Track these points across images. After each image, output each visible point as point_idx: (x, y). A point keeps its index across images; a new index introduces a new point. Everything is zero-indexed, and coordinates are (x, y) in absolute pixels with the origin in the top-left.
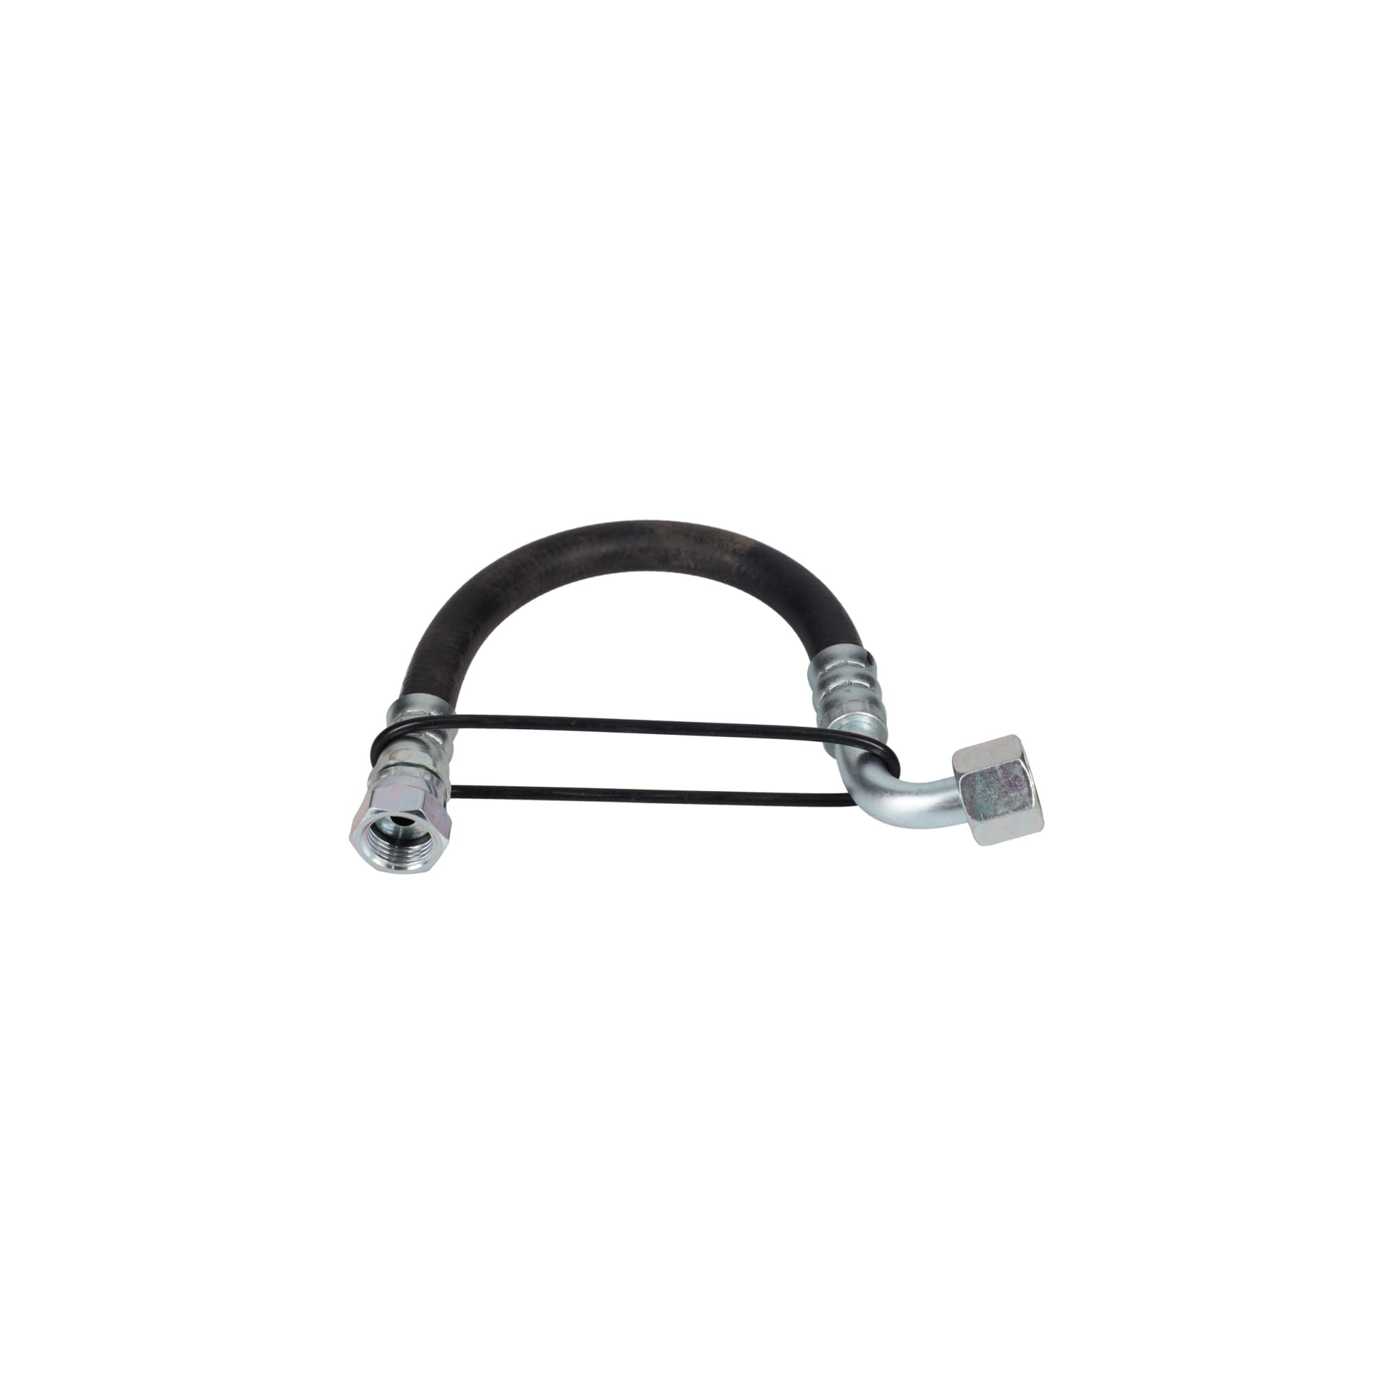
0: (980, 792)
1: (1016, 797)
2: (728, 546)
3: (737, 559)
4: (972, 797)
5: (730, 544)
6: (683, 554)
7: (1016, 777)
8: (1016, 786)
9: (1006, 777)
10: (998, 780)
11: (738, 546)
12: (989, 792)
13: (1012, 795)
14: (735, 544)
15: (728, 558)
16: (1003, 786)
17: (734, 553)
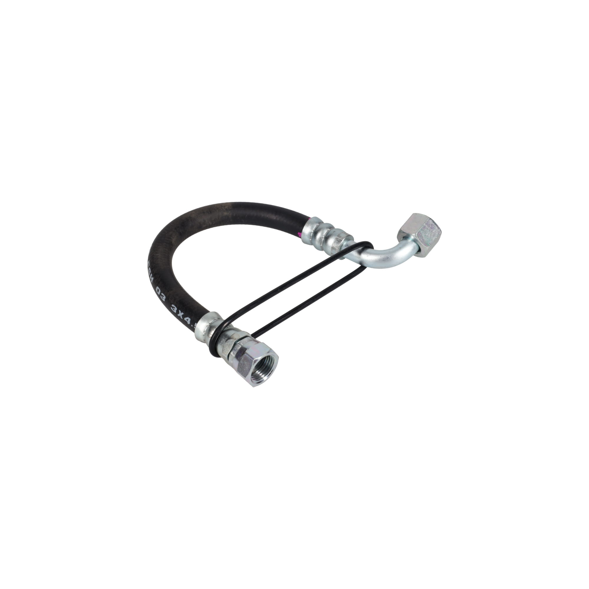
0: (424, 236)
1: (435, 231)
2: (222, 209)
3: (230, 212)
4: (423, 239)
5: (223, 208)
6: (206, 221)
7: (432, 225)
8: (433, 228)
9: (429, 226)
10: (427, 229)
11: (226, 207)
12: (427, 235)
13: (434, 232)
14: (225, 207)
15: (225, 214)
16: (430, 230)
17: (226, 210)
